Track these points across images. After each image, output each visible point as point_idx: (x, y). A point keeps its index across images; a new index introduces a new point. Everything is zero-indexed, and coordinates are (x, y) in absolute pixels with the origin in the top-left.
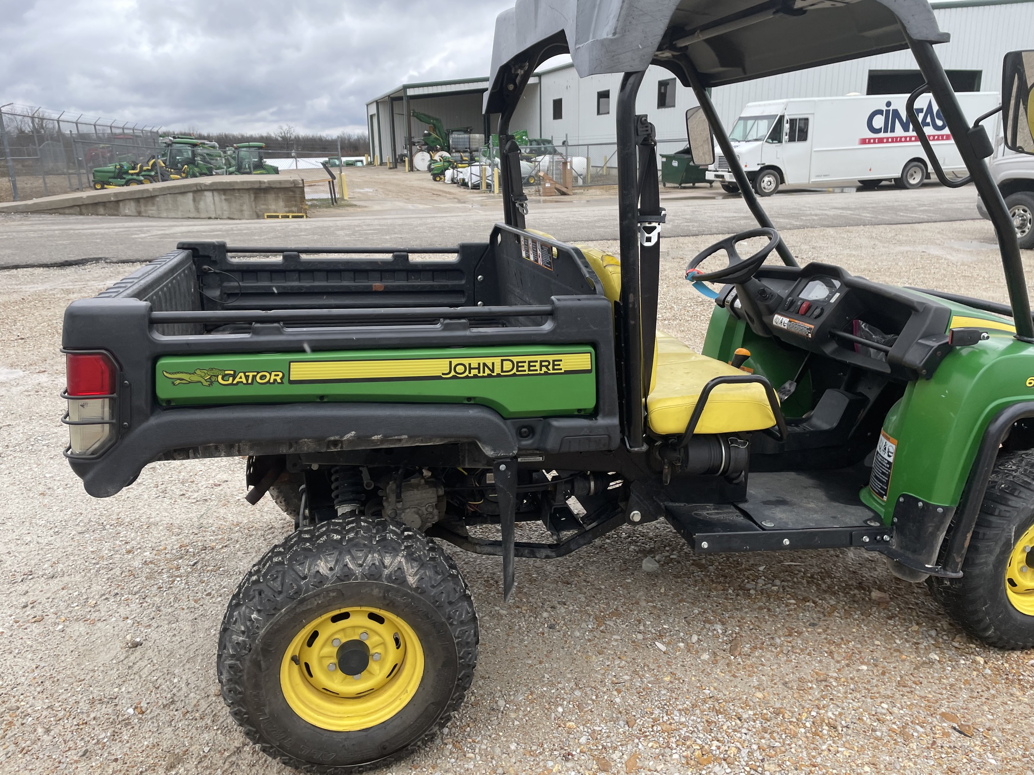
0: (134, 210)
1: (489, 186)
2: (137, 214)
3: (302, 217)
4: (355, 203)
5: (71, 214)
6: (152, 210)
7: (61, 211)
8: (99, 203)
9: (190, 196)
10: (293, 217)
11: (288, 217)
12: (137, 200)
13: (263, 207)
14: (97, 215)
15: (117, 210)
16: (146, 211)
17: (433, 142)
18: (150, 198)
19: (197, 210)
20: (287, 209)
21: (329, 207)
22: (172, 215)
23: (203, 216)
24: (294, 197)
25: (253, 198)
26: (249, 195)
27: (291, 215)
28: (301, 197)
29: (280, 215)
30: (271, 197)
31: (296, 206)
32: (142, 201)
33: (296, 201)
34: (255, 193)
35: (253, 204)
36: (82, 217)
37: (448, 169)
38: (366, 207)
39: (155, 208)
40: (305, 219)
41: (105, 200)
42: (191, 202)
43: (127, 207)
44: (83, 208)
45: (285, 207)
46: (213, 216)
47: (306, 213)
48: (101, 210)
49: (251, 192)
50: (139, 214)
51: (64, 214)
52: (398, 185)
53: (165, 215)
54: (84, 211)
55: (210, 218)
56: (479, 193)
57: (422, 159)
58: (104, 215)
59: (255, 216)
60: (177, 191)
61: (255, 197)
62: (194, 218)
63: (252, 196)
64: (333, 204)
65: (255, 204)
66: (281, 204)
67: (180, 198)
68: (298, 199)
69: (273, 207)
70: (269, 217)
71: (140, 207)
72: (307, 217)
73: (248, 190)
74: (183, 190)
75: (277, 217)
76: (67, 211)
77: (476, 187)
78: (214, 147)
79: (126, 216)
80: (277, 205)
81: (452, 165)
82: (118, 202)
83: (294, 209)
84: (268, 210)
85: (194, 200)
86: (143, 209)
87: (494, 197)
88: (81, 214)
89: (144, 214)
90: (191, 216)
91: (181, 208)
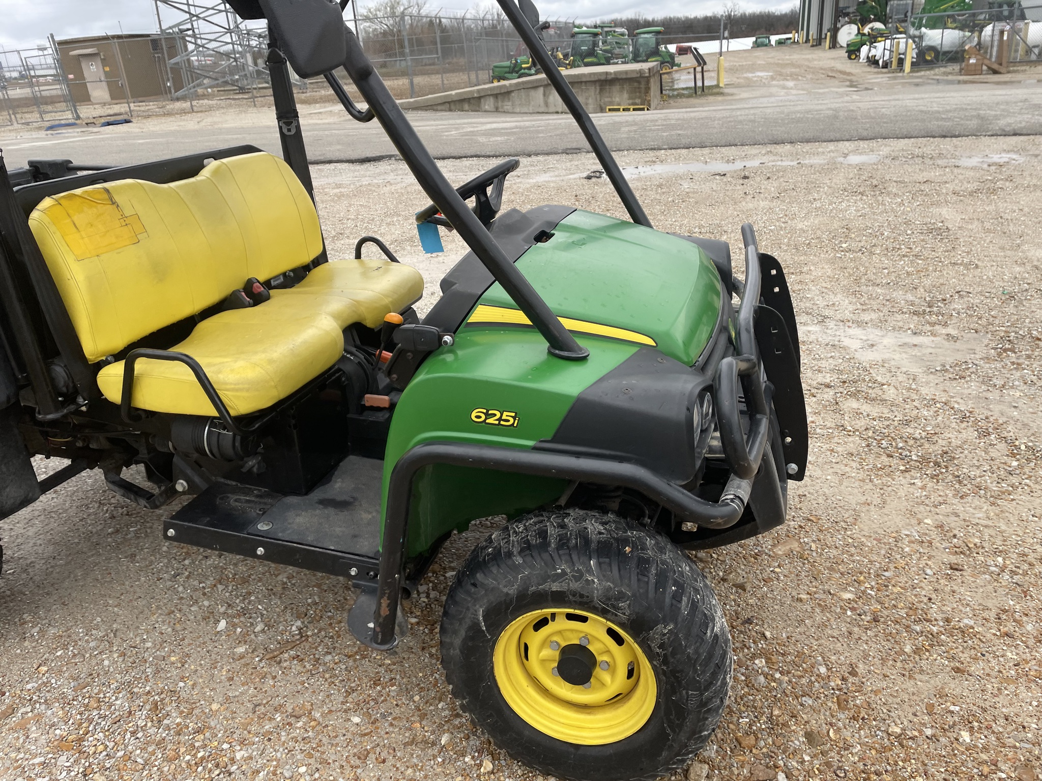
0: (492, 106)
1: (901, 62)
2: (495, 110)
3: (643, 109)
4: (726, 91)
5: (442, 110)
6: (508, 106)
7: (435, 108)
8: (465, 99)
9: (541, 90)
10: (634, 110)
11: (628, 110)
12: (496, 96)
13: (606, 100)
14: (463, 111)
15: (479, 106)
16: (502, 106)
17: (868, 11)
18: (505, 94)
19: (546, 104)
20: (631, 101)
21: (689, 96)
22: (525, 110)
23: (551, 110)
24: (639, 88)
25: (598, 91)
26: (595, 88)
27: (632, 107)
28: (646, 88)
29: (622, 108)
30: (616, 88)
31: (639, 97)
32: (499, 97)
33: (640, 92)
34: (601, 86)
35: (598, 96)
36: (448, 113)
37: (865, 44)
38: (732, 95)
39: (510, 103)
40: (646, 112)
41: (470, 96)
42: (541, 96)
43: (488, 102)
44: (452, 104)
45: (630, 98)
46: (560, 110)
47: (649, 105)
48: (466, 106)
49: (597, 84)
50: (497, 110)
51: (437, 110)
52: (799, 66)
53: (518, 110)
54: (453, 107)
55: (557, 113)
56: (886, 73)
57: (848, 33)
58: (468, 111)
59: (598, 109)
60: (530, 86)
61: (601, 90)
62: (543, 113)
63: (598, 88)
64: (696, 93)
65: (601, 97)
66: (626, 95)
67: (532, 93)
68: (643, 90)
69: (617, 99)
70: (610, 110)
71: (498, 102)
72: (648, 109)
73: (594, 82)
74: (535, 85)
75: (618, 110)
76: (439, 108)
77: (885, 65)
78: (623, 35)
79: (485, 111)
80: (620, 97)
81: (873, 38)
82: (480, 98)
83: (638, 101)
84: (611, 103)
85: (544, 95)
86: (500, 104)
87: (903, 77)
88: (450, 110)
89: (500, 110)
90: (541, 110)
91: (532, 103)
